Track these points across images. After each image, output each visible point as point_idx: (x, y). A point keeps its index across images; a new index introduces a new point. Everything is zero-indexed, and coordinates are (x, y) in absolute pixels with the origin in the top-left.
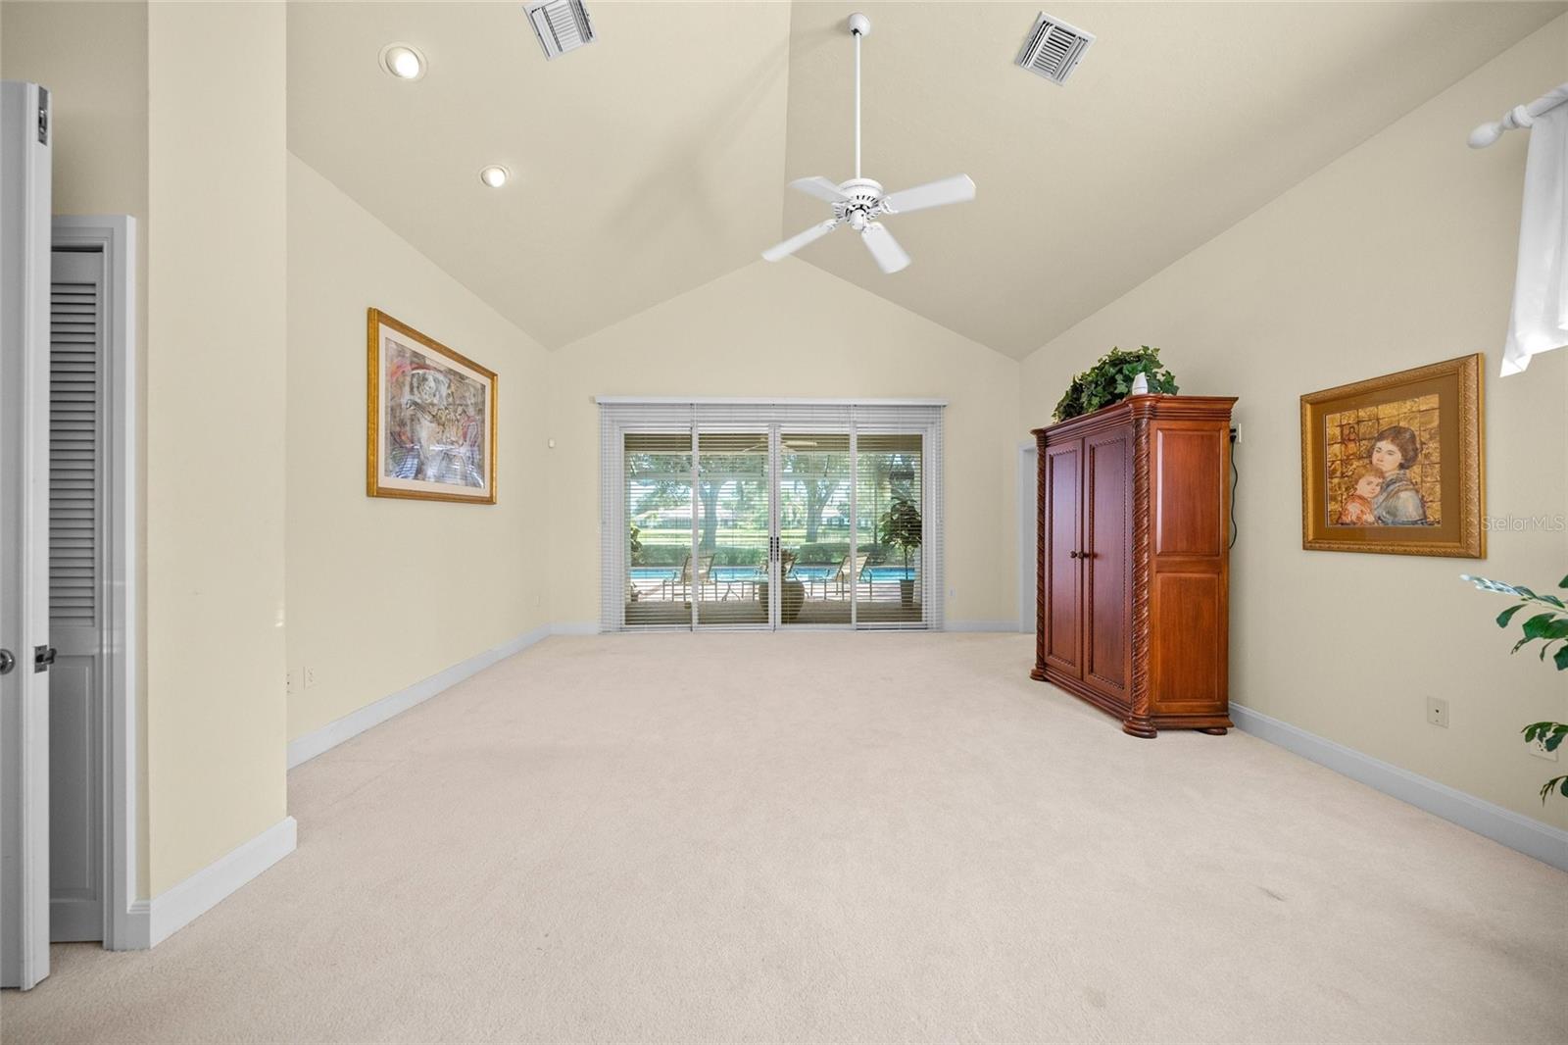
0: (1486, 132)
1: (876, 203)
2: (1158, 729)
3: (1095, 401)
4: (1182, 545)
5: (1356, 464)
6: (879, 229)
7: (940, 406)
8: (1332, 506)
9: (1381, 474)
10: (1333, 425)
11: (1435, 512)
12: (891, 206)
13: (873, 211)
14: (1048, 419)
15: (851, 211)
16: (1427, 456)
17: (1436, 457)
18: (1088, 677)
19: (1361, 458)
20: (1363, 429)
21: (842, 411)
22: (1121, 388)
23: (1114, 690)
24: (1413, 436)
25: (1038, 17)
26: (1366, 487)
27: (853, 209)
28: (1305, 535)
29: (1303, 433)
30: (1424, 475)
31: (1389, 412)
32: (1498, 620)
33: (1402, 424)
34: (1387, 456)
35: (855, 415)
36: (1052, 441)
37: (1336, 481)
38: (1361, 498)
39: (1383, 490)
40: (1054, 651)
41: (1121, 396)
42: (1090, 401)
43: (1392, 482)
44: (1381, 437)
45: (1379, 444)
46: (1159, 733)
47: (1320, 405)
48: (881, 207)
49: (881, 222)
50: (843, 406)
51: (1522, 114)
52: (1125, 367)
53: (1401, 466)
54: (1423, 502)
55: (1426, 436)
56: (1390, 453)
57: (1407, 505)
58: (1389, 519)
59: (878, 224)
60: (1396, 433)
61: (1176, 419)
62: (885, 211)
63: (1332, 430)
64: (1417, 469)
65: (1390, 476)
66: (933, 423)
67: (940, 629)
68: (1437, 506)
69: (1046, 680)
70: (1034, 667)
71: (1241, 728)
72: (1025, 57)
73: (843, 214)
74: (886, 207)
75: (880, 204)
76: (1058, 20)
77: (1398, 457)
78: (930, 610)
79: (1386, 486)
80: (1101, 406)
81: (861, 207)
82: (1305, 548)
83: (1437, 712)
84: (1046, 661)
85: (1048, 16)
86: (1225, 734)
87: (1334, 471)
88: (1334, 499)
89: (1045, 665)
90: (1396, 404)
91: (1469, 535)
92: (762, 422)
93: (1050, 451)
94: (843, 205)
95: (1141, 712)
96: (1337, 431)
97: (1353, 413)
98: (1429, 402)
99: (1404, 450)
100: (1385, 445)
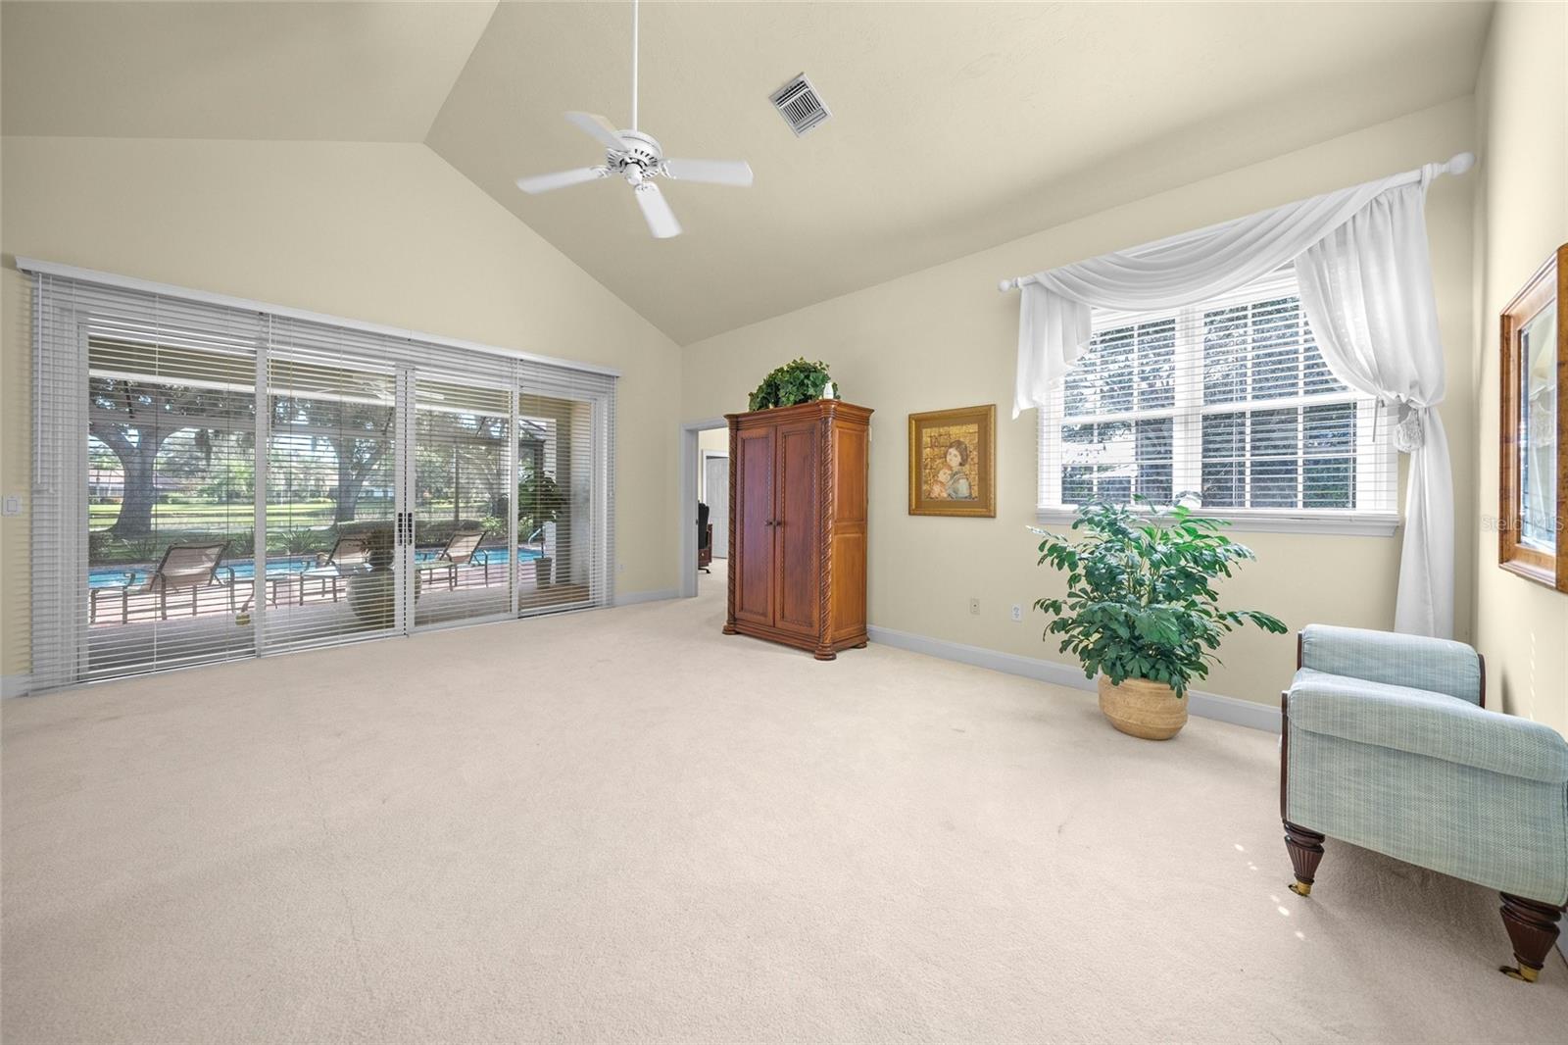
0: (1006, 285)
1: (654, 162)
2: (838, 651)
3: (792, 398)
4: (847, 514)
5: (938, 461)
6: (654, 190)
7: (613, 377)
8: (925, 487)
9: (950, 468)
10: (928, 434)
11: (975, 493)
12: (669, 169)
13: (650, 170)
14: (743, 407)
15: (627, 164)
16: (972, 459)
17: (976, 460)
18: (779, 624)
19: (941, 458)
20: (942, 440)
21: (504, 364)
22: (811, 391)
23: (804, 629)
24: (966, 447)
25: (799, 76)
26: (944, 476)
27: (629, 161)
28: (910, 505)
29: (910, 439)
30: (971, 470)
31: (956, 431)
32: (1039, 548)
33: (962, 439)
34: (954, 457)
35: (520, 372)
36: (741, 426)
37: (927, 471)
38: (941, 482)
39: (952, 478)
40: (746, 606)
41: (811, 397)
42: (788, 396)
43: (956, 473)
44: (951, 446)
45: (951, 450)
46: (837, 655)
47: (919, 422)
48: (659, 169)
49: (655, 182)
50: (507, 358)
51: (1021, 281)
52: (811, 374)
53: (961, 464)
54: (970, 486)
55: (972, 447)
56: (956, 456)
57: (963, 488)
58: (954, 495)
59: (654, 185)
60: (958, 444)
61: (845, 420)
62: (663, 174)
63: (926, 439)
64: (967, 466)
65: (955, 469)
66: (605, 392)
67: (611, 604)
68: (976, 488)
69: (738, 633)
70: (726, 624)
71: (873, 641)
72: (781, 100)
73: (618, 163)
74: (664, 170)
75: (659, 165)
76: (812, 86)
77: (959, 459)
78: (599, 586)
79: (953, 475)
80: (795, 403)
81: (638, 163)
82: (910, 514)
83: (975, 606)
84: (736, 616)
85: (806, 78)
86: (865, 646)
87: (926, 465)
88: (926, 482)
89: (735, 619)
90: (958, 427)
91: (990, 504)
92: (390, 359)
93: (743, 434)
94: (619, 154)
95: (827, 641)
96: (929, 439)
97: (937, 429)
98: (973, 428)
99: (961, 455)
100: (953, 451)
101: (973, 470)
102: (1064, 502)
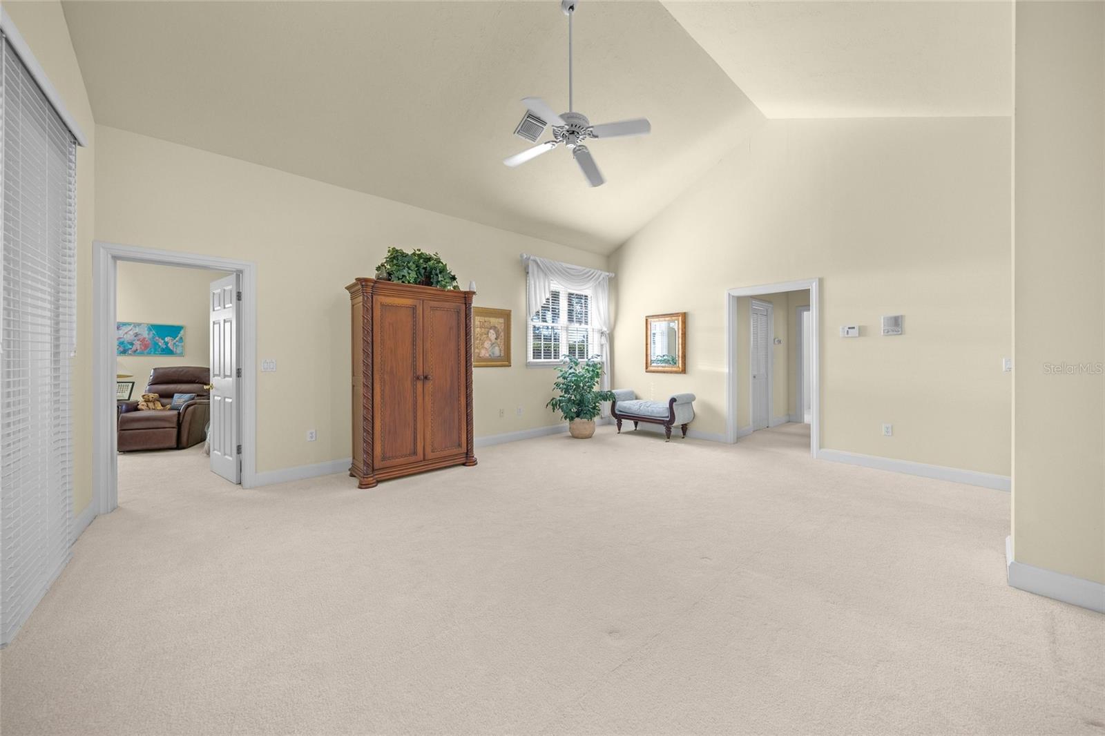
7: (77, 143)
9: (490, 340)
10: (478, 320)
11: (502, 355)
16: (501, 337)
17: (503, 337)
18: (429, 456)
19: (485, 334)
20: (486, 324)
23: (454, 451)
24: (498, 330)
26: (487, 344)
27: (568, 133)
31: (493, 320)
33: (496, 325)
34: (492, 335)
37: (478, 341)
38: (486, 348)
39: (491, 346)
43: (493, 344)
44: (491, 329)
53: (496, 339)
54: (500, 350)
55: (501, 330)
58: (492, 355)
60: (495, 328)
64: (499, 340)
65: (493, 341)
68: (503, 352)
77: (495, 336)
81: (573, 133)
83: (502, 413)
84: (376, 468)
87: (477, 338)
89: (374, 471)
90: (494, 318)
91: (509, 360)
96: (479, 323)
97: (483, 318)
98: (501, 320)
99: (496, 334)
100: (492, 331)
101: (501, 341)
102: (534, 358)
